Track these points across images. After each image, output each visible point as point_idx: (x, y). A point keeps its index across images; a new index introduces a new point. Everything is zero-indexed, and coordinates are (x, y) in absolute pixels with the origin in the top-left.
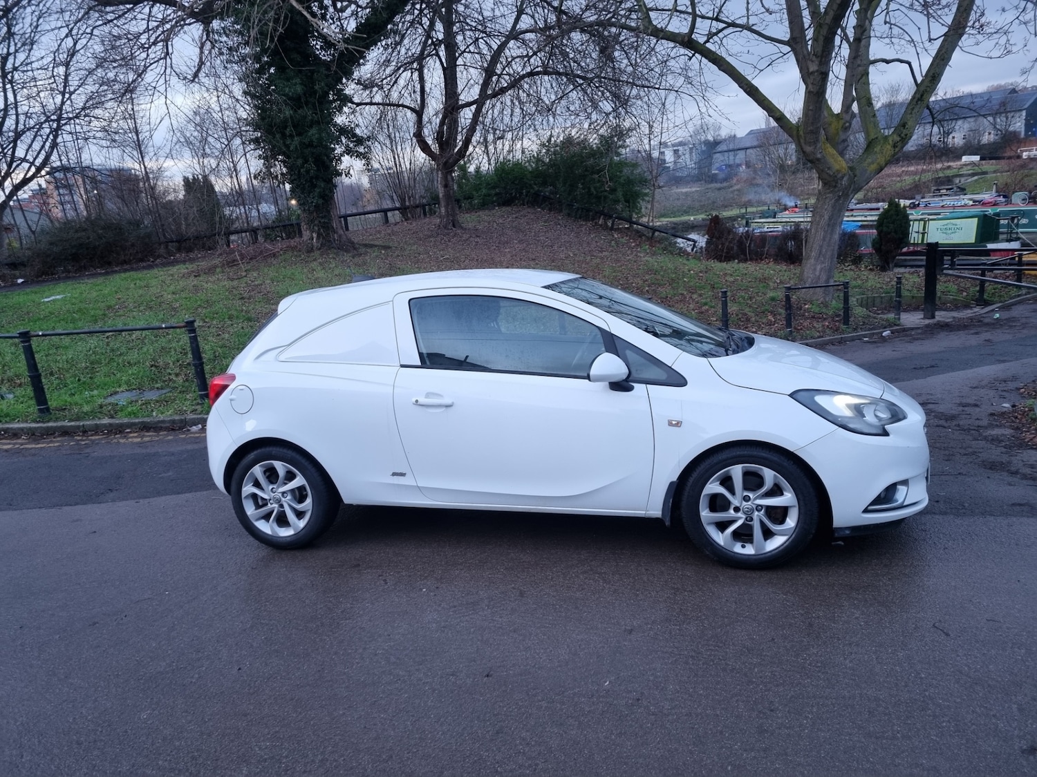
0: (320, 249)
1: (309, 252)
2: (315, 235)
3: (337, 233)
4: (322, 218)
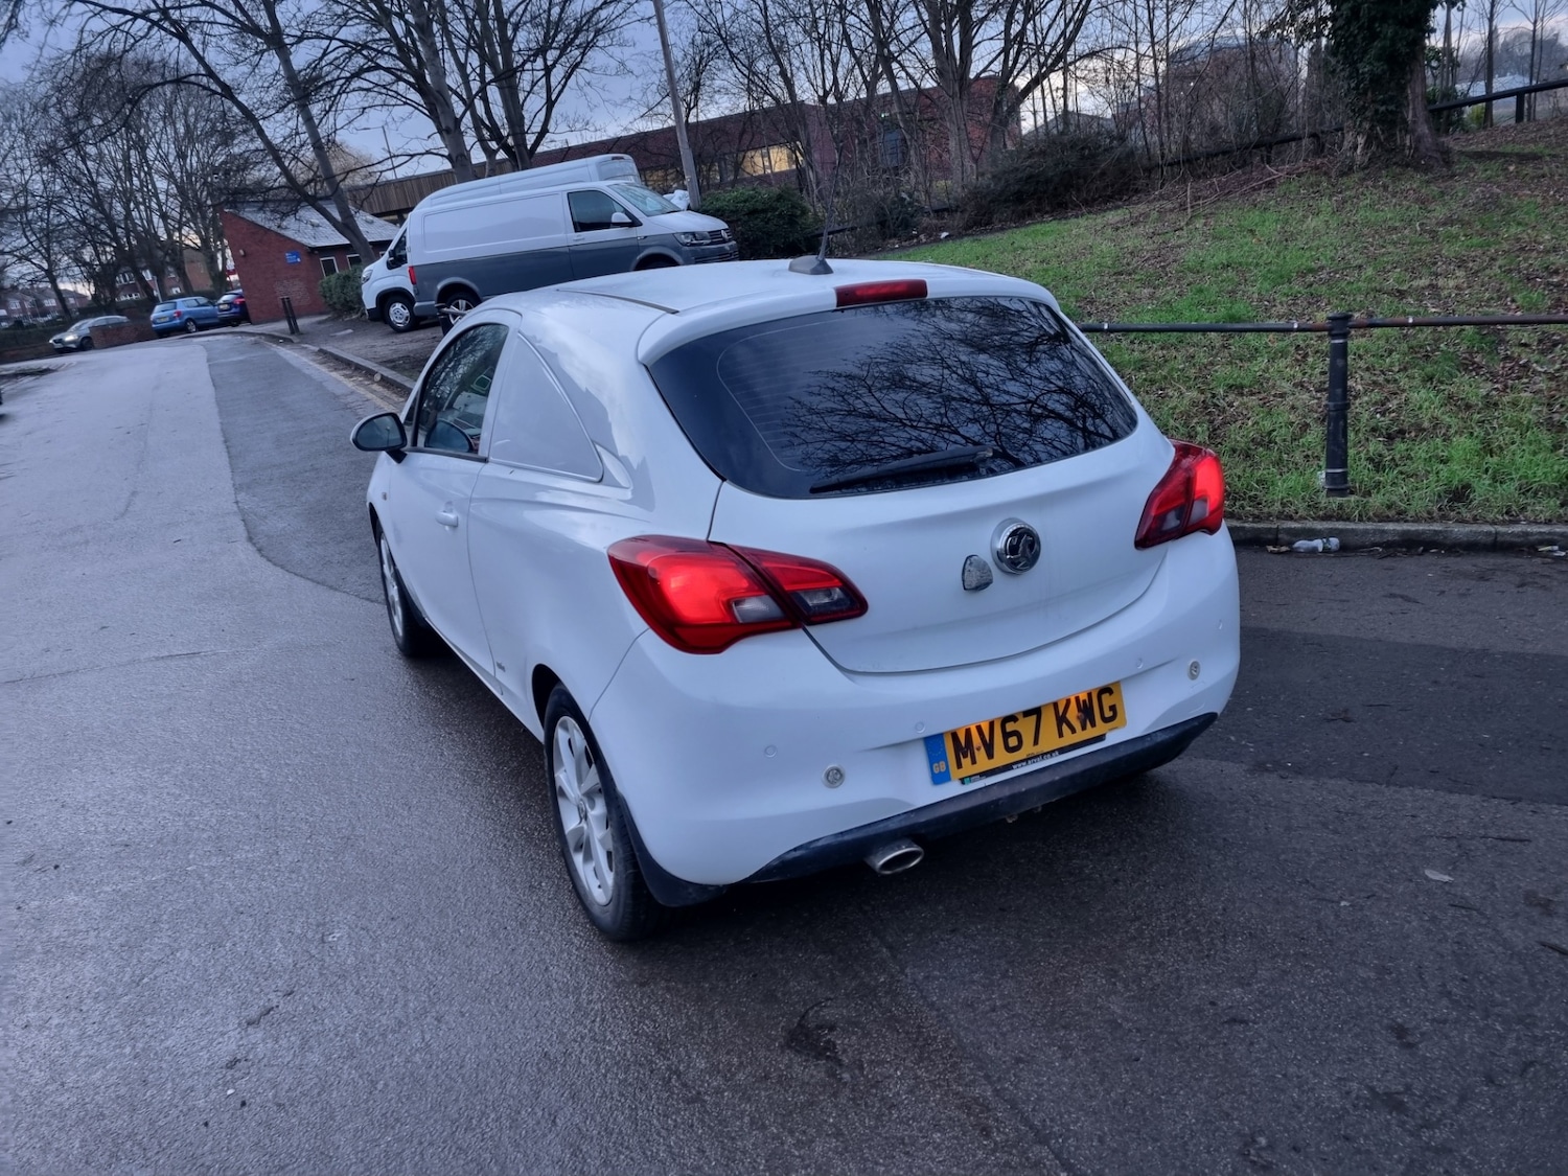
0: (1367, 167)
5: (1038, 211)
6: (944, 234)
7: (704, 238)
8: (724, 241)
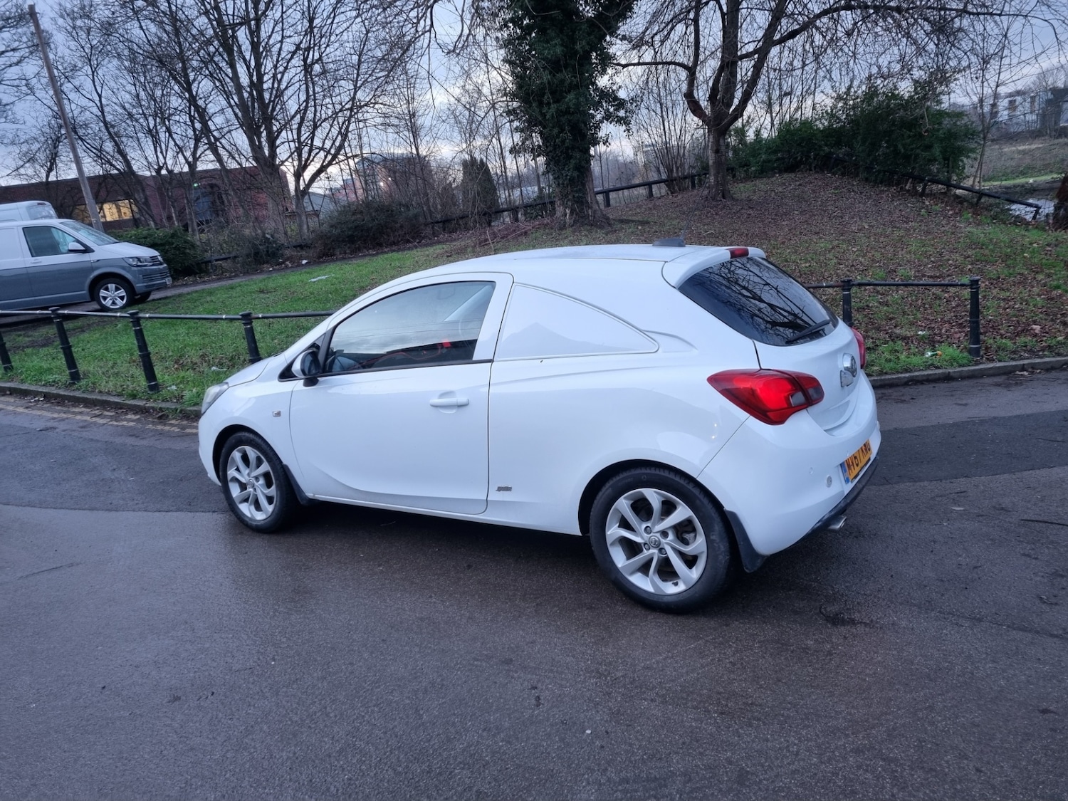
0: (572, 226)
1: (561, 229)
2: (568, 211)
3: (591, 208)
4: (576, 191)
5: (365, 248)
6: (304, 262)
7: (146, 261)
8: (161, 264)
